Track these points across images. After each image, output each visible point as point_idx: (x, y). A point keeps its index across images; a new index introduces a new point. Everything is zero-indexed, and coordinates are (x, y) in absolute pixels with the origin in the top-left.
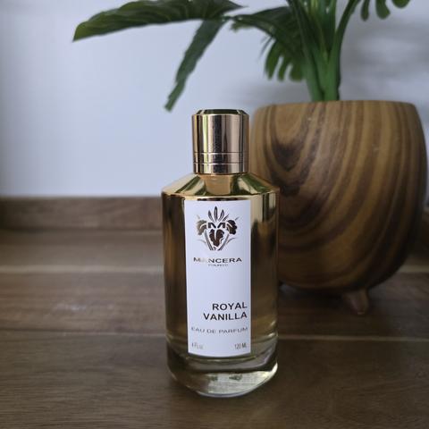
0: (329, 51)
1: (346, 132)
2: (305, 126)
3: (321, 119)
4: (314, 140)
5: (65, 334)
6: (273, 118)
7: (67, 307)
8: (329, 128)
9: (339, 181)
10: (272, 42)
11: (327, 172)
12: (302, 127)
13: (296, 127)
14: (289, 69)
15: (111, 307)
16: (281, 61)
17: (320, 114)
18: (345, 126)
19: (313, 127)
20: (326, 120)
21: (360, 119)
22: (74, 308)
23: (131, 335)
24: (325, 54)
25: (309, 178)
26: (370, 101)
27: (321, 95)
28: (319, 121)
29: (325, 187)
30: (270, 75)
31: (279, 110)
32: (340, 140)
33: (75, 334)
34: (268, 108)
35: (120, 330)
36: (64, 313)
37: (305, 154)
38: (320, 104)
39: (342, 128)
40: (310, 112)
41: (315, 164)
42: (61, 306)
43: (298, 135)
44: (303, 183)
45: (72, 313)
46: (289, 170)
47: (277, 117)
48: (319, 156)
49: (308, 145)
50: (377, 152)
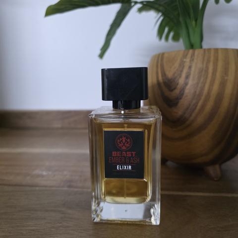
0: (196, 20)
1: (207, 68)
2: (182, 64)
3: (192, 60)
4: (187, 73)
5: (37, 188)
6: (162, 60)
7: (40, 173)
8: (197, 65)
9: (203, 98)
10: (162, 18)
11: (196, 92)
12: (180, 65)
13: (177, 65)
14: (172, 34)
15: (65, 173)
16: (166, 30)
17: (192, 57)
18: (207, 64)
19: (187, 64)
20: (195, 60)
21: (216, 59)
22: (44, 173)
23: (76, 190)
24: (194, 22)
25: (185, 95)
26: (222, 49)
27: (192, 46)
28: (190, 61)
29: (194, 102)
30: (161, 38)
31: (166, 55)
34: (159, 55)
35: (70, 186)
36: (38, 176)
37: (181, 81)
38: (191, 51)
39: (205, 65)
40: (185, 56)
41: (188, 87)
42: (37, 172)
43: (177, 70)
44: (181, 99)
45: (43, 176)
46: (172, 90)
47: (165, 60)
48: (191, 82)
49: (184, 75)
50: (227, 80)
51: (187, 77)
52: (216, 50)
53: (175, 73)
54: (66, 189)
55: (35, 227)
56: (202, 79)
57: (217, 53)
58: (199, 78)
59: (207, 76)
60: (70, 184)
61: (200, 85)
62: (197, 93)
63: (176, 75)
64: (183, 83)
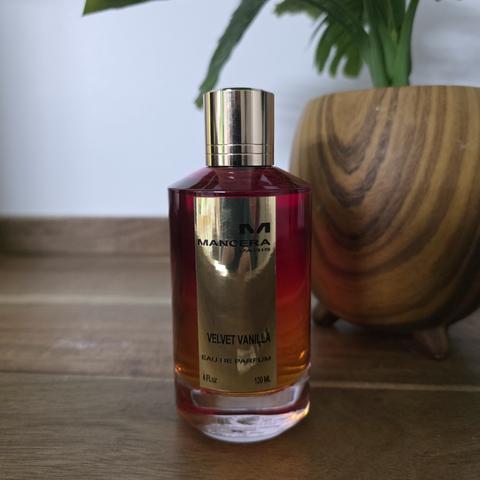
1: (424, 125)
2: (372, 118)
3: (392, 109)
4: (383, 135)
5: (66, 377)
6: (329, 109)
7: (71, 344)
8: (404, 118)
9: (415, 186)
10: (324, 27)
11: (400, 175)
12: (368, 119)
13: (361, 118)
14: (343, 62)
15: (125, 345)
16: (333, 52)
17: (391, 103)
18: (423, 118)
19: (382, 118)
20: (399, 111)
21: (443, 108)
22: (80, 346)
23: (149, 379)
25: (376, 182)
26: (453, 87)
27: (389, 81)
28: (390, 111)
29: (396, 195)
30: (321, 69)
31: (337, 99)
32: (416, 135)
33: (79, 377)
34: (323, 99)
35: (135, 373)
36: (67, 351)
37: (371, 152)
38: (390, 91)
39: (419, 120)
40: (378, 101)
41: (384, 165)
42: (64, 343)
43: (362, 129)
44: (368, 189)
45: (76, 352)
46: (350, 173)
47: (335, 108)
48: (390, 155)
49: (375, 140)
50: (464, 150)
51: (383, 144)
52: (443, 89)
53: (356, 136)
54: (128, 378)
55: (63, 459)
56: (414, 148)
57: (445, 93)
58: (408, 146)
59: (424, 141)
60: (135, 367)
61: (409, 161)
63: (359, 139)
64: (373, 156)
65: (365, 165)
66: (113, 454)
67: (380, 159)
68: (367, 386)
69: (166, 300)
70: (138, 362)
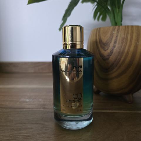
0: (119, 8)
1: (127, 37)
2: (112, 35)
3: (118, 32)
4: (115, 40)
5: (24, 110)
6: (99, 32)
7: (25, 100)
8: (121, 35)
9: (124, 55)
10: (96, 7)
13: (109, 35)
19: (115, 35)
20: (120, 33)
21: (132, 32)
22: (27, 100)
23: (48, 110)
25: (113, 53)
26: (135, 26)
27: (116, 24)
28: (117, 33)
29: (119, 57)
31: (102, 29)
32: (125, 40)
33: (28, 109)
34: (97, 29)
35: (44, 108)
36: (24, 102)
37: (112, 45)
38: (117, 27)
39: (126, 35)
40: (114, 30)
42: (23, 99)
43: (109, 38)
44: (111, 55)
45: (27, 102)
46: (105, 51)
47: (101, 32)
48: (117, 45)
49: (113, 41)
50: (138, 44)
51: (115, 43)
52: (132, 27)
53: (107, 40)
55: (26, 134)
56: (124, 43)
57: (133, 28)
58: (122, 43)
59: (127, 42)
61: (123, 47)
62: (121, 52)
63: (108, 41)
64: (112, 46)
65: (110, 48)
66: (41, 132)
67: (114, 47)
68: (110, 111)
69: (51, 86)
70: (45, 105)
